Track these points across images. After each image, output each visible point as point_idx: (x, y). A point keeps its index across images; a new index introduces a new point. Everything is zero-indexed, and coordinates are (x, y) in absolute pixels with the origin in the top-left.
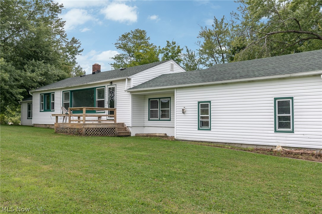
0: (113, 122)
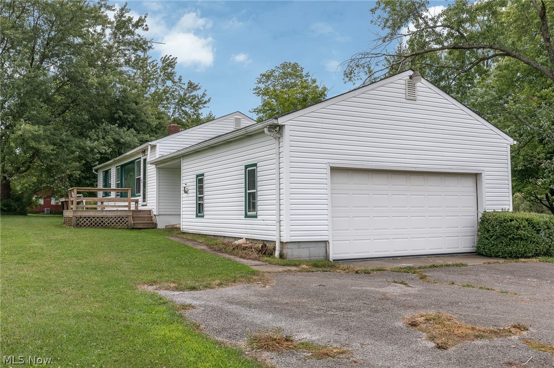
0: (127, 209)
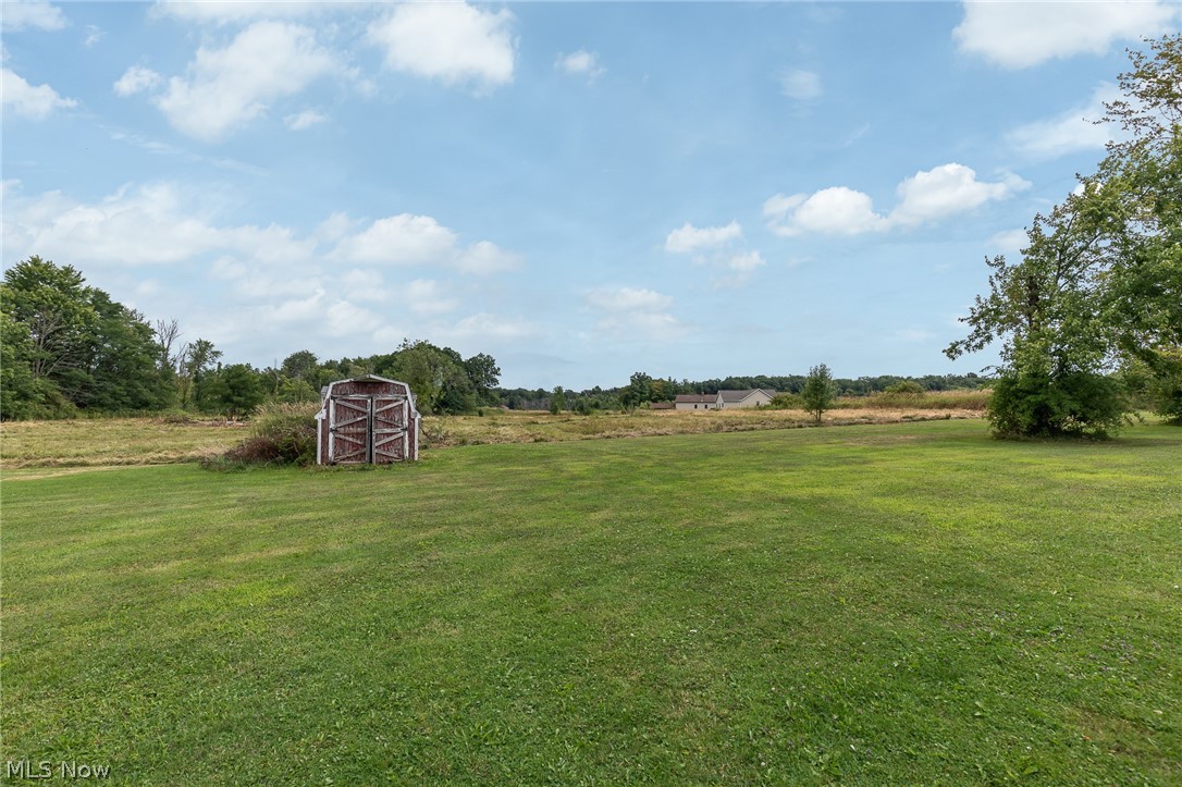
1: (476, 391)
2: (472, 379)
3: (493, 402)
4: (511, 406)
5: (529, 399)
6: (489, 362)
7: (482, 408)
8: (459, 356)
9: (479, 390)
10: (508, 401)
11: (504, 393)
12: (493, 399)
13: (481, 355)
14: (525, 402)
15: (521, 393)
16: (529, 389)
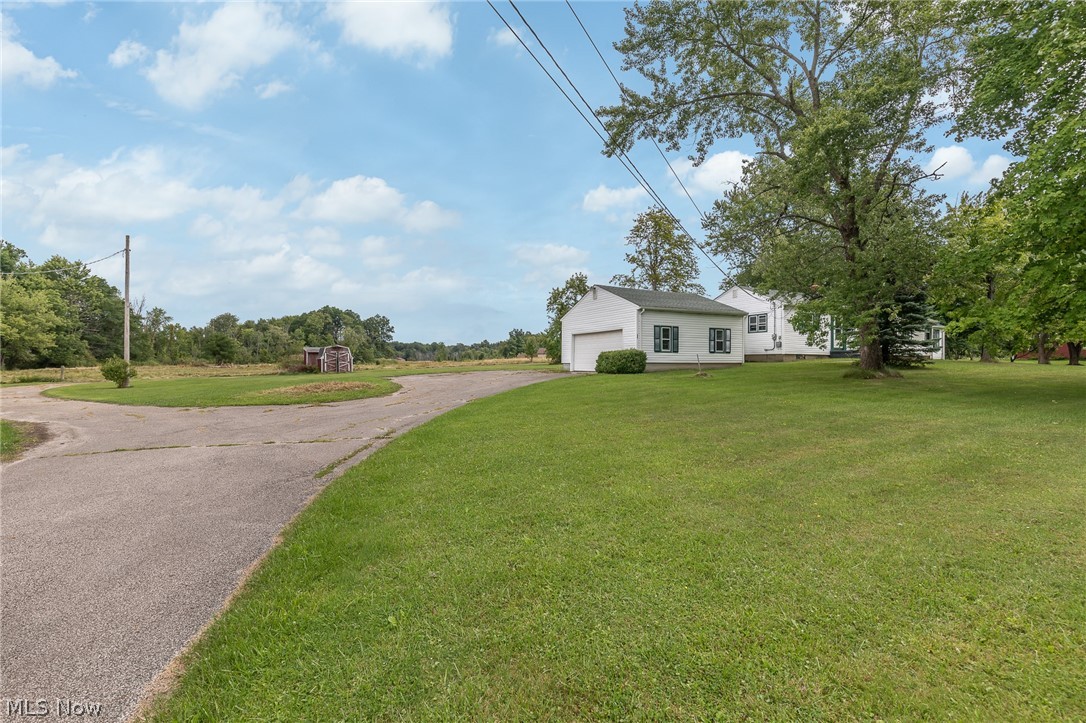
1: (373, 345)
2: (370, 335)
3: (388, 355)
4: (406, 358)
5: (422, 351)
6: (385, 322)
7: (379, 360)
8: (358, 316)
9: (376, 344)
10: (404, 354)
11: (399, 347)
12: (388, 352)
13: (378, 316)
14: (420, 354)
15: (417, 346)
16: (424, 343)
